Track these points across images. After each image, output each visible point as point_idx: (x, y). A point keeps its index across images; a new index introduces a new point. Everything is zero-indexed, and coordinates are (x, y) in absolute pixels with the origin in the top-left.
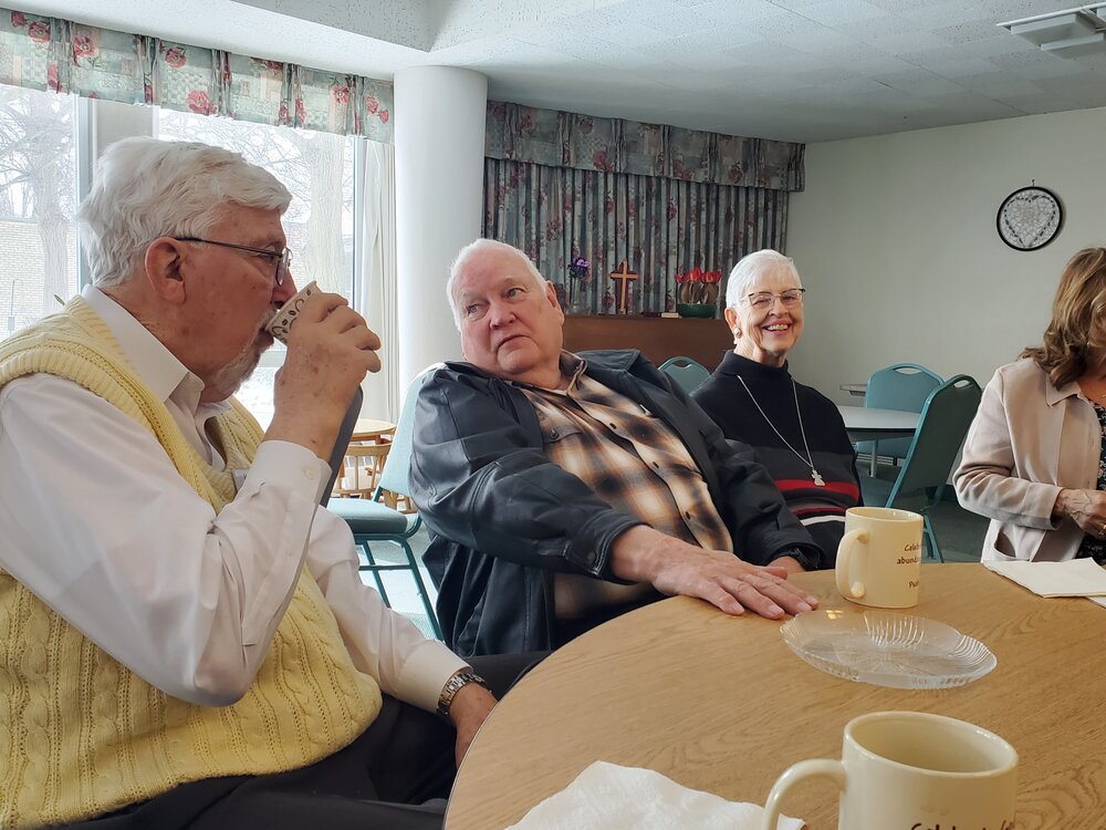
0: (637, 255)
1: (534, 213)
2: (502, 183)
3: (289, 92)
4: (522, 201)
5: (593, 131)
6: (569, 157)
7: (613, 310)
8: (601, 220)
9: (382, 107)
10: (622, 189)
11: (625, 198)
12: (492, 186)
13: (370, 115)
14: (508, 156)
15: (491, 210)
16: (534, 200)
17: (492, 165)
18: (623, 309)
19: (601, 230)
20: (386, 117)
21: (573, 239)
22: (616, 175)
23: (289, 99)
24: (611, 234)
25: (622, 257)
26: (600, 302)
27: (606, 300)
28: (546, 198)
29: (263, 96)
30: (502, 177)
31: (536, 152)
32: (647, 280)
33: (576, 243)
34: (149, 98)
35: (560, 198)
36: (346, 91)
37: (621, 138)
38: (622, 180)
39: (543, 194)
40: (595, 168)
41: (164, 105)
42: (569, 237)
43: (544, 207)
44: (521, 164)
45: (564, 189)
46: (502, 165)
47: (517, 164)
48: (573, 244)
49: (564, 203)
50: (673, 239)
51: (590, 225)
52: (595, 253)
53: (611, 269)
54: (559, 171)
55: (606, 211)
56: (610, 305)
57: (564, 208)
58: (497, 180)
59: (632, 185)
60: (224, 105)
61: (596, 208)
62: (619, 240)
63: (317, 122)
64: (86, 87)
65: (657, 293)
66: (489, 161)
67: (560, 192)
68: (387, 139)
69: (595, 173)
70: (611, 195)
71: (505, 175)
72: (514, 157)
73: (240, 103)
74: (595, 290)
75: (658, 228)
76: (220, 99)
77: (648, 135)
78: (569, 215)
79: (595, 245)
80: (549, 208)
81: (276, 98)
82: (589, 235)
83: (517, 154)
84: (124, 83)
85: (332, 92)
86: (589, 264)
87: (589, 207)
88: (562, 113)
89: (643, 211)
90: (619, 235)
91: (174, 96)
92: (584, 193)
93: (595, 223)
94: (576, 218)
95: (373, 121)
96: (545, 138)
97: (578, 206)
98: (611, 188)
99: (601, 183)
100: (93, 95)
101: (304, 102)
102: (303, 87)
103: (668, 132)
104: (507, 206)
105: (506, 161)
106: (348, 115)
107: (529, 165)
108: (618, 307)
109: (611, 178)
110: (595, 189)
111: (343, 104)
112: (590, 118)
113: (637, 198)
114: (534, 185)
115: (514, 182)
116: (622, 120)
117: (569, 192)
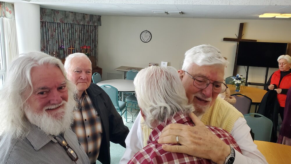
1: (47, 33)
4: (44, 31)
5: (59, 14)
6: (54, 20)
8: (62, 34)
9: (10, 10)
13: (7, 12)
16: (47, 30)
19: (62, 36)
20: (11, 12)
24: (64, 37)
31: (47, 19)
33: (57, 39)
35: (53, 29)
37: (65, 15)
38: (66, 25)
39: (49, 29)
40: (60, 22)
42: (55, 38)
43: (49, 32)
44: (44, 22)
45: (53, 27)
51: (59, 35)
54: (52, 23)
55: (63, 32)
56: (65, 53)
57: (54, 31)
61: (61, 31)
62: (66, 38)
68: (12, 18)
70: (64, 28)
75: (74, 35)
77: (71, 14)
79: (61, 40)
80: (51, 32)
82: (60, 37)
87: (59, 31)
88: (52, 10)
92: (58, 28)
94: (56, 34)
96: (49, 16)
97: (57, 31)
98: (63, 26)
99: (61, 25)
106: (1, 12)
109: (63, 24)
110: (60, 27)
112: (59, 11)
114: (47, 27)
115: (42, 26)
116: (65, 11)
117: (55, 28)
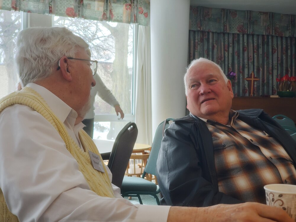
0: (258, 70)
1: (211, 53)
2: (197, 41)
3: (107, 7)
4: (206, 48)
5: (237, 16)
6: (226, 28)
7: (247, 95)
8: (241, 55)
9: (145, 11)
10: (251, 41)
11: (252, 45)
12: (192, 42)
13: (140, 15)
14: (199, 29)
15: (192, 52)
16: (211, 47)
17: (192, 33)
18: (252, 94)
19: (241, 59)
20: (147, 15)
21: (228, 64)
22: (248, 35)
23: (107, 10)
24: (246, 61)
25: (251, 71)
26: (241, 91)
27: (244, 91)
28: (216, 46)
29: (96, 9)
30: (196, 38)
31: (212, 27)
32: (263, 81)
33: (230, 65)
34: (51, 12)
35: (222, 46)
36: (130, 5)
37: (250, 19)
38: (251, 38)
39: (215, 45)
40: (238, 33)
41: (57, 14)
42: (226, 63)
43: (215, 50)
44: (205, 32)
45: (224, 42)
46: (196, 33)
47: (203, 32)
48: (228, 66)
49: (224, 48)
50: (275, 62)
51: (236, 57)
52: (239, 69)
53: (246, 76)
54: (222, 35)
55: (244, 51)
56: (246, 92)
57: (225, 50)
58: (194, 39)
59: (255, 39)
60: (80, 13)
61: (239, 50)
62: (250, 63)
63: (118, 19)
64: (26, 8)
65: (268, 86)
66: (191, 32)
67: (222, 43)
68: (147, 24)
69: (238, 35)
70: (246, 44)
71: (198, 37)
72: (202, 29)
73: (87, 12)
74: (239, 86)
75: (268, 58)
76: (79, 11)
77: (262, 17)
78: (226, 53)
79: (239, 66)
80: (218, 50)
81: (102, 9)
82: (236, 62)
83: (203, 28)
84: (41, 6)
85: (124, 6)
86: (236, 74)
87: (236, 50)
88: (223, 10)
89: (261, 51)
90: (250, 61)
91: (60, 10)
92: (233, 43)
93: (239, 56)
94: (230, 54)
95: (141, 17)
96: (215, 20)
97: (231, 49)
98: (245, 41)
99: (241, 39)
100: (29, 11)
101: (113, 11)
102: (113, 5)
103: (271, 16)
104: (199, 50)
105: (198, 31)
106: (131, 15)
107: (208, 33)
108: (250, 93)
109: (245, 36)
110: (238, 42)
111: (129, 11)
112: (236, 11)
113: (258, 45)
114: (211, 41)
115: (202, 40)
116: (250, 11)
117: (226, 43)
